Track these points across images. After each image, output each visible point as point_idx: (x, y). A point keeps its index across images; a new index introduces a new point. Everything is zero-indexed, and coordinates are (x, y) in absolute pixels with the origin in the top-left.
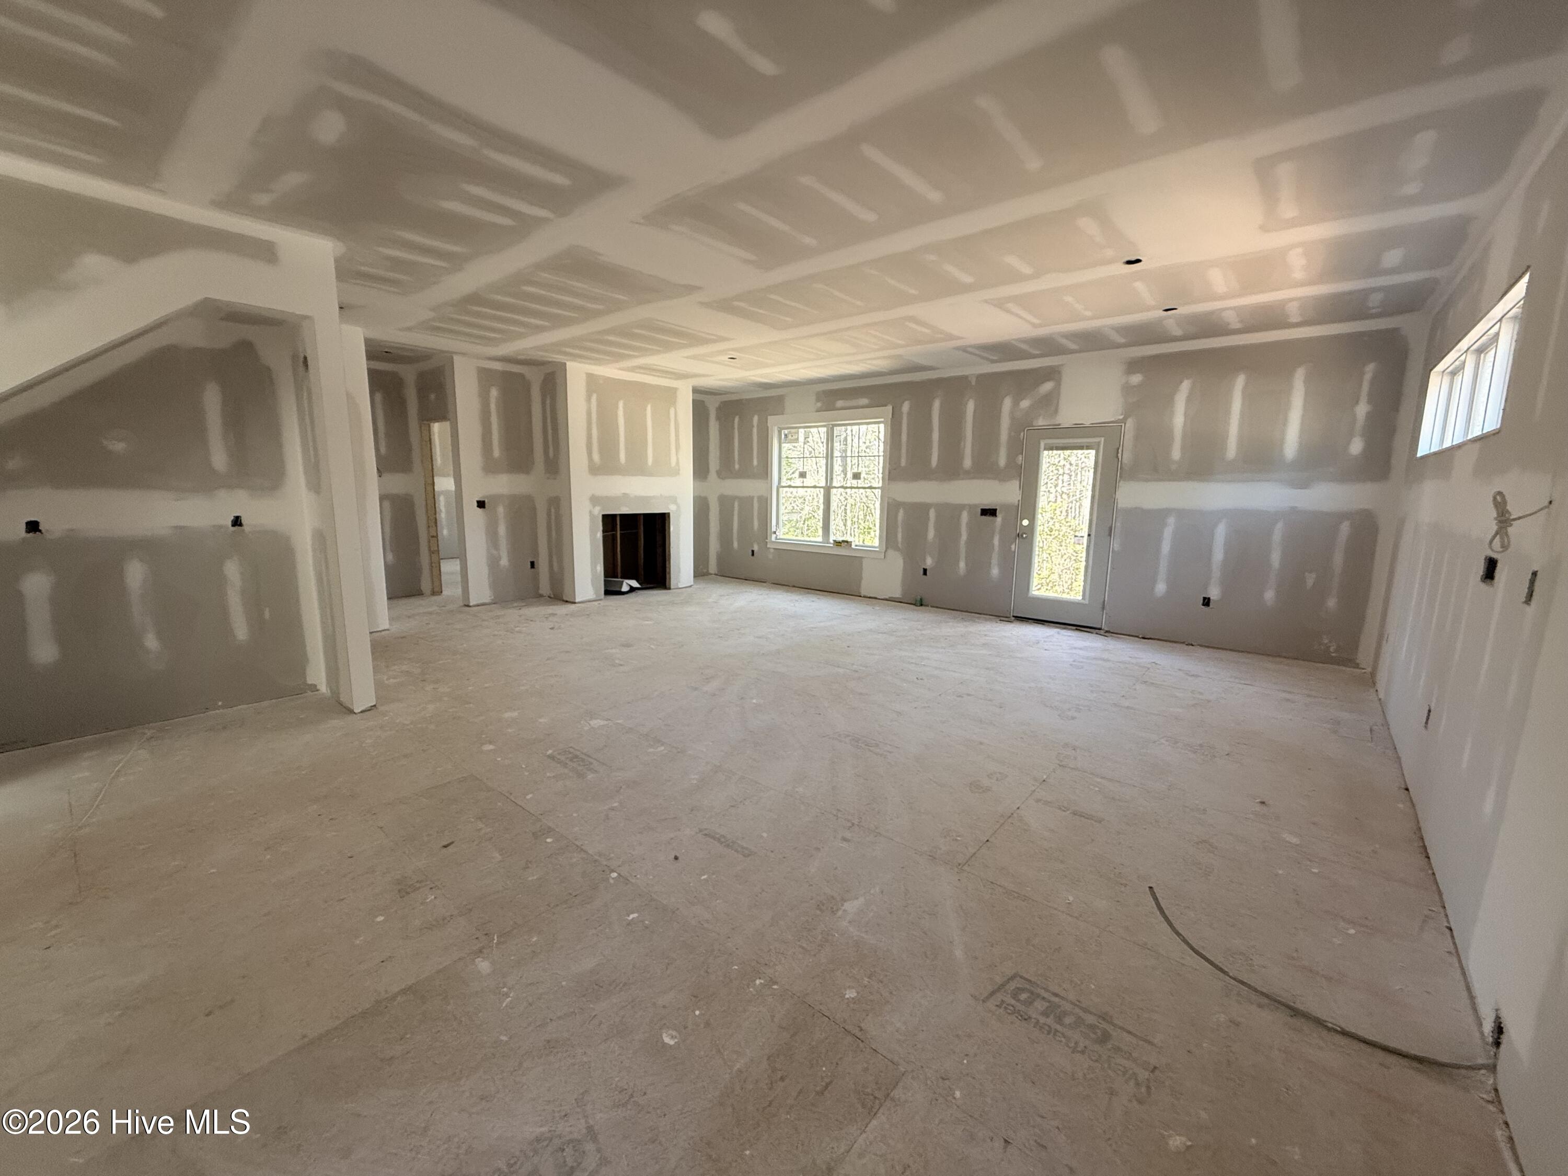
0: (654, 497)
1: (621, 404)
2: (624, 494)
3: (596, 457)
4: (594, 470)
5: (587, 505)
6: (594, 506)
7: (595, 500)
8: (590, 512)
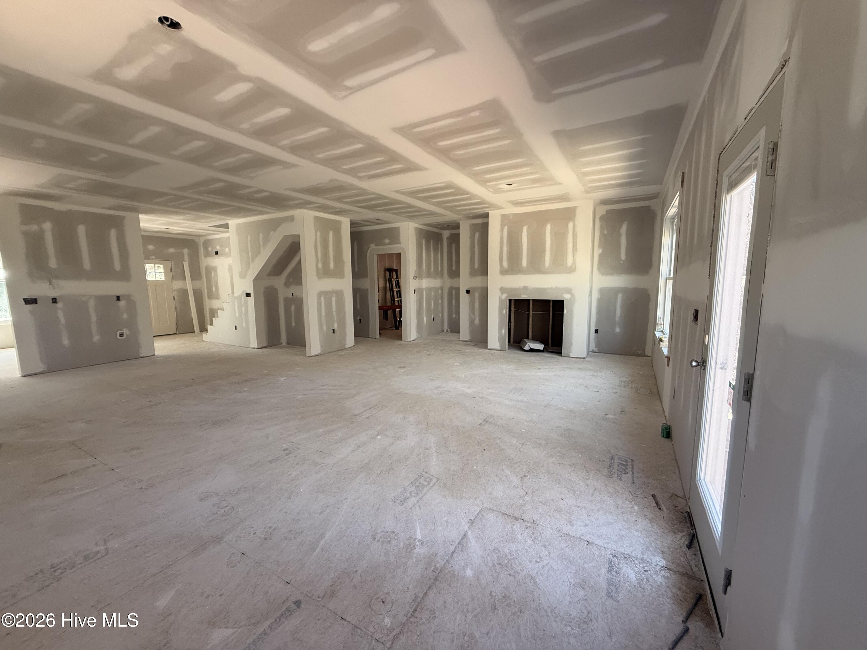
0: (548, 289)
1: (525, 229)
2: (524, 286)
3: (505, 264)
4: (504, 272)
5: (498, 294)
6: (502, 294)
7: (503, 290)
8: (500, 297)
